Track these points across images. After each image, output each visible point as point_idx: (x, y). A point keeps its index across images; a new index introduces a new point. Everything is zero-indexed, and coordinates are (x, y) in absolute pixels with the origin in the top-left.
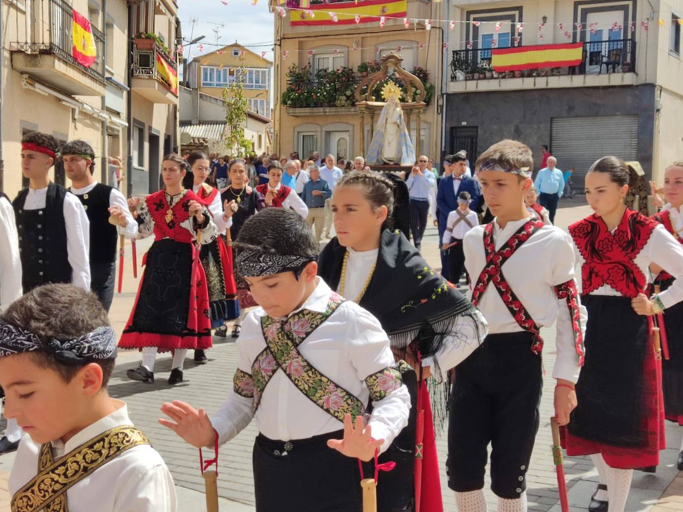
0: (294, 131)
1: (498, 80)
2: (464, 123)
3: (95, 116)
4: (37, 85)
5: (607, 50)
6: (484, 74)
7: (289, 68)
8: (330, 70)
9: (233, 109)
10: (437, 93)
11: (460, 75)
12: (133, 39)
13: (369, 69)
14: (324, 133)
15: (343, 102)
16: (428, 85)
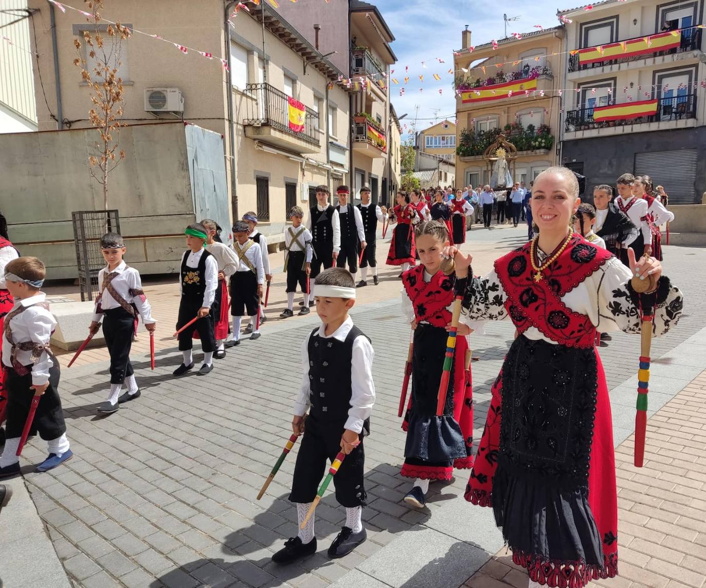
0: (464, 172)
1: (598, 129)
2: (574, 161)
5: (676, 103)
6: (588, 126)
7: (462, 131)
10: (557, 141)
11: (572, 128)
12: (353, 117)
13: (511, 128)
16: (550, 136)
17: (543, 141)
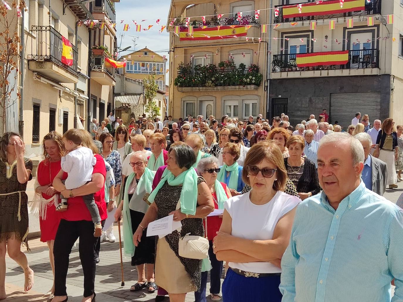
0: (181, 101)
1: (300, 72)
2: (280, 96)
3: (71, 94)
4: (42, 78)
5: (362, 55)
6: (292, 68)
7: (179, 64)
8: (202, 66)
9: (149, 90)
10: (264, 79)
11: (278, 69)
12: (91, 49)
13: (225, 65)
14: (198, 102)
15: (210, 84)
16: (259, 75)
17: (254, 78)
